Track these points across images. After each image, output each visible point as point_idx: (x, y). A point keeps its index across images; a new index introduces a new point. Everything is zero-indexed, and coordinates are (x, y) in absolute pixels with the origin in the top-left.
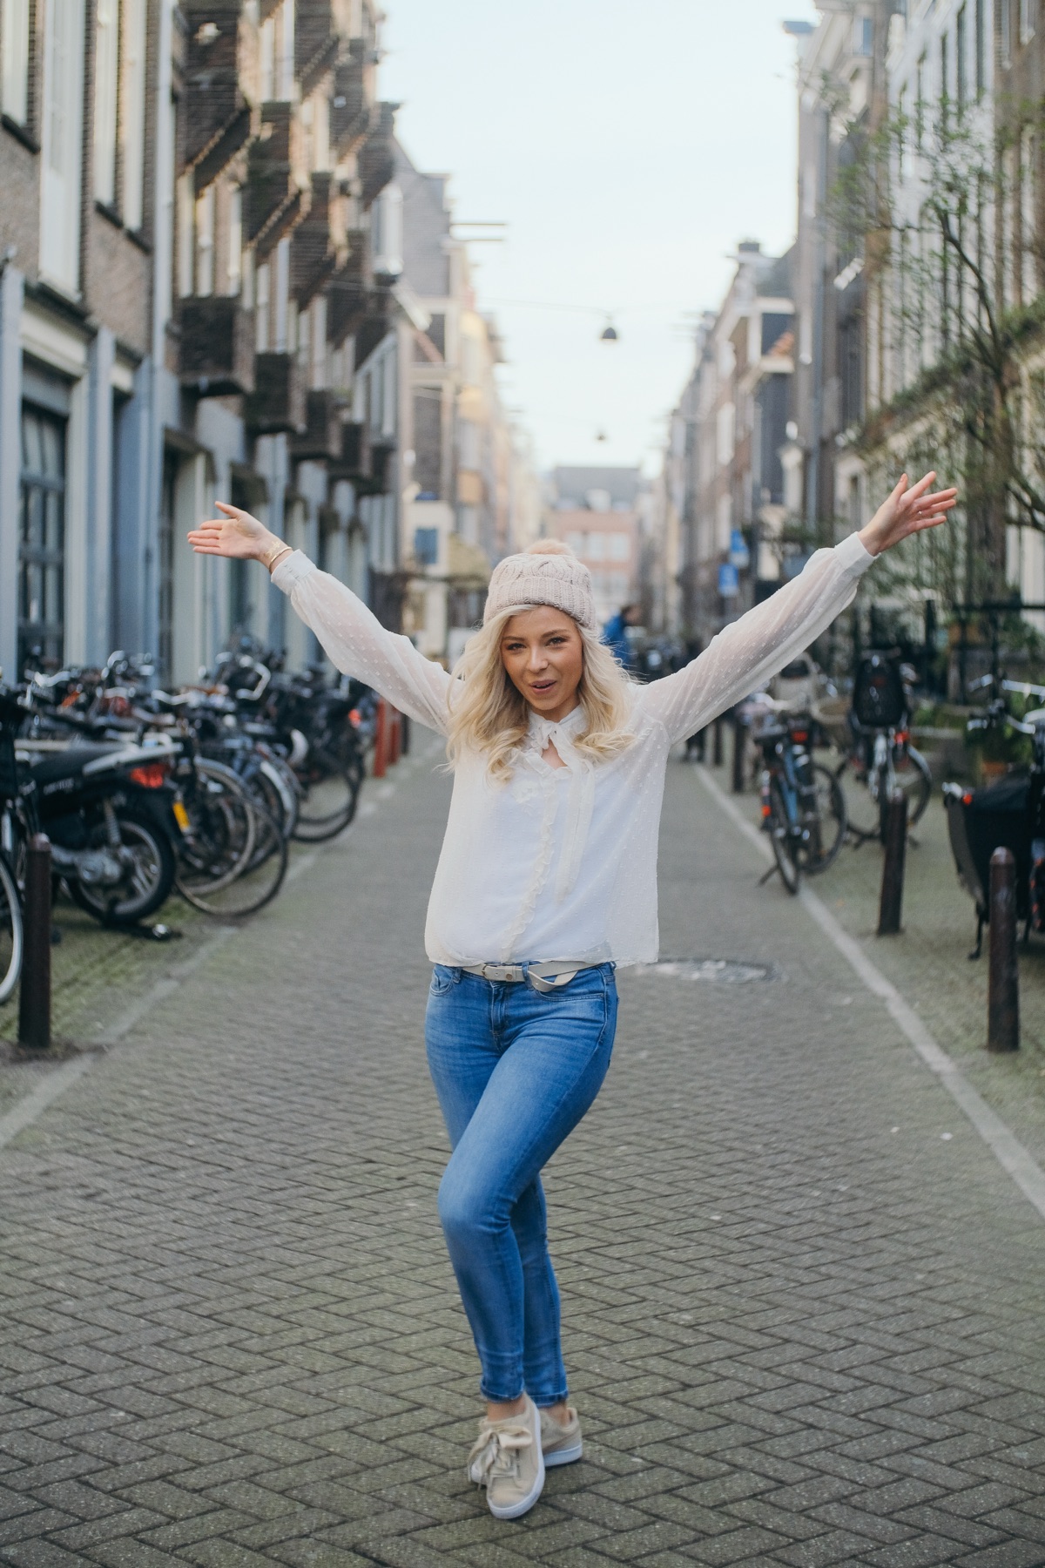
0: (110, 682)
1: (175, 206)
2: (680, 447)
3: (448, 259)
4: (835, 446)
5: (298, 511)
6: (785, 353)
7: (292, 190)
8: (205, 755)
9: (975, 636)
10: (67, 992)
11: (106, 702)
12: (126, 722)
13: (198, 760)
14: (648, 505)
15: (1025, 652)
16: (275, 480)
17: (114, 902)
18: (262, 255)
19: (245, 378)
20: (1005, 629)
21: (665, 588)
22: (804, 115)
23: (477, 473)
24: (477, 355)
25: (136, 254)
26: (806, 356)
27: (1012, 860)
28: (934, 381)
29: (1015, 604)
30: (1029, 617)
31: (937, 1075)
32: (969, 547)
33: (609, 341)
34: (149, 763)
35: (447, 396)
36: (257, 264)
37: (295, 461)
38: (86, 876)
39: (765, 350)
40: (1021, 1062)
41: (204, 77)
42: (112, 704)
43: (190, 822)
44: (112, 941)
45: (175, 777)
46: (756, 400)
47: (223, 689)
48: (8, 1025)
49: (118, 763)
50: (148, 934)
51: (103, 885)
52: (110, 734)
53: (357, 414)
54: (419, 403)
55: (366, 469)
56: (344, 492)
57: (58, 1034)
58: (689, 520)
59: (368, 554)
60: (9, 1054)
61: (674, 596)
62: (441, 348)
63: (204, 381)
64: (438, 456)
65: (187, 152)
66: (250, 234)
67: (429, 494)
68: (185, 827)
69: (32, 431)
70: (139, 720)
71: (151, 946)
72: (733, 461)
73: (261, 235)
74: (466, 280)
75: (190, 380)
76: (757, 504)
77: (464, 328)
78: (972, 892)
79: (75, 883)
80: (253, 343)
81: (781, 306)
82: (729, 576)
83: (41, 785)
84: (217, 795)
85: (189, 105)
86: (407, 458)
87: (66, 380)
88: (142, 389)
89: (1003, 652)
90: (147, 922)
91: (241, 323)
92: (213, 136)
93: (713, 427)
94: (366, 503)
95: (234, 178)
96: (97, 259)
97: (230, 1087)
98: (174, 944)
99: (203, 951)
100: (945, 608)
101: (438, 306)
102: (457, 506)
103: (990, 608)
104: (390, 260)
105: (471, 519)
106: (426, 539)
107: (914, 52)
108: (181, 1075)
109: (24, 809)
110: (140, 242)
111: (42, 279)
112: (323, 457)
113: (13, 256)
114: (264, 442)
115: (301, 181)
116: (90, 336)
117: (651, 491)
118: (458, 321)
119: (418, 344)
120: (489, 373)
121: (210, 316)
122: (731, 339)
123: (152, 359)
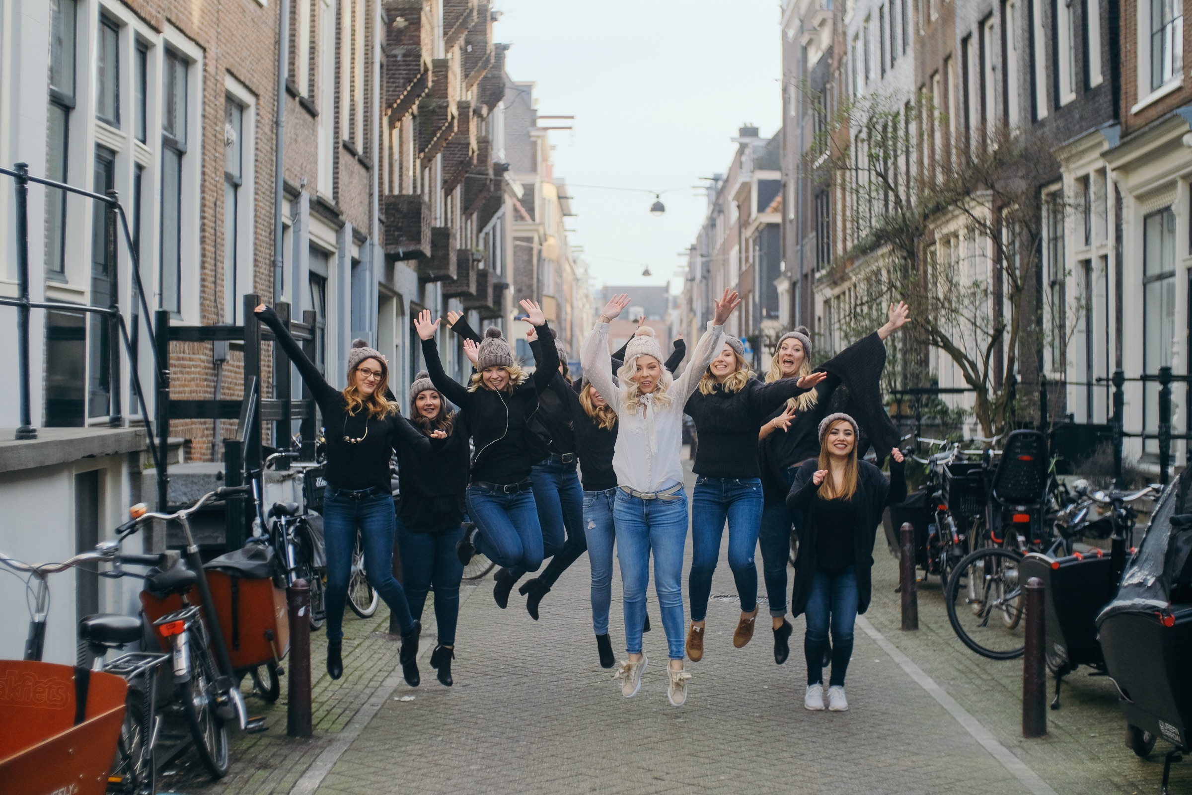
2: (698, 274)
3: (534, 144)
4: (813, 281)
6: (776, 210)
7: (449, 117)
9: (906, 410)
14: (674, 315)
15: (938, 421)
18: (427, 162)
19: (426, 247)
20: (927, 405)
22: (787, 46)
23: (554, 298)
25: (363, 171)
26: (792, 216)
27: (912, 529)
28: (880, 238)
29: (933, 389)
30: (942, 397)
31: (874, 640)
32: (905, 352)
33: (658, 213)
35: (536, 243)
36: (423, 167)
37: (446, 298)
39: (761, 209)
40: (918, 634)
41: (399, 52)
46: (755, 242)
54: (517, 250)
55: (490, 303)
56: (474, 315)
62: (531, 210)
64: (530, 286)
65: (388, 100)
66: (420, 149)
72: (739, 285)
73: (427, 150)
74: (545, 159)
75: (392, 251)
76: (758, 320)
77: (546, 192)
78: (896, 557)
80: (430, 222)
81: (772, 175)
85: (389, 70)
86: (510, 293)
87: (326, 255)
88: (366, 259)
89: (924, 421)
91: (424, 211)
92: (405, 90)
93: (726, 262)
96: (343, 177)
100: (888, 393)
101: (528, 179)
103: (916, 392)
104: (499, 154)
107: (862, 15)
110: (365, 165)
111: (318, 194)
112: (464, 296)
113: (305, 182)
114: (430, 287)
115: (453, 110)
116: (339, 227)
117: (676, 306)
118: (541, 189)
119: (516, 210)
120: (561, 223)
121: (405, 208)
122: (736, 198)
123: (372, 238)
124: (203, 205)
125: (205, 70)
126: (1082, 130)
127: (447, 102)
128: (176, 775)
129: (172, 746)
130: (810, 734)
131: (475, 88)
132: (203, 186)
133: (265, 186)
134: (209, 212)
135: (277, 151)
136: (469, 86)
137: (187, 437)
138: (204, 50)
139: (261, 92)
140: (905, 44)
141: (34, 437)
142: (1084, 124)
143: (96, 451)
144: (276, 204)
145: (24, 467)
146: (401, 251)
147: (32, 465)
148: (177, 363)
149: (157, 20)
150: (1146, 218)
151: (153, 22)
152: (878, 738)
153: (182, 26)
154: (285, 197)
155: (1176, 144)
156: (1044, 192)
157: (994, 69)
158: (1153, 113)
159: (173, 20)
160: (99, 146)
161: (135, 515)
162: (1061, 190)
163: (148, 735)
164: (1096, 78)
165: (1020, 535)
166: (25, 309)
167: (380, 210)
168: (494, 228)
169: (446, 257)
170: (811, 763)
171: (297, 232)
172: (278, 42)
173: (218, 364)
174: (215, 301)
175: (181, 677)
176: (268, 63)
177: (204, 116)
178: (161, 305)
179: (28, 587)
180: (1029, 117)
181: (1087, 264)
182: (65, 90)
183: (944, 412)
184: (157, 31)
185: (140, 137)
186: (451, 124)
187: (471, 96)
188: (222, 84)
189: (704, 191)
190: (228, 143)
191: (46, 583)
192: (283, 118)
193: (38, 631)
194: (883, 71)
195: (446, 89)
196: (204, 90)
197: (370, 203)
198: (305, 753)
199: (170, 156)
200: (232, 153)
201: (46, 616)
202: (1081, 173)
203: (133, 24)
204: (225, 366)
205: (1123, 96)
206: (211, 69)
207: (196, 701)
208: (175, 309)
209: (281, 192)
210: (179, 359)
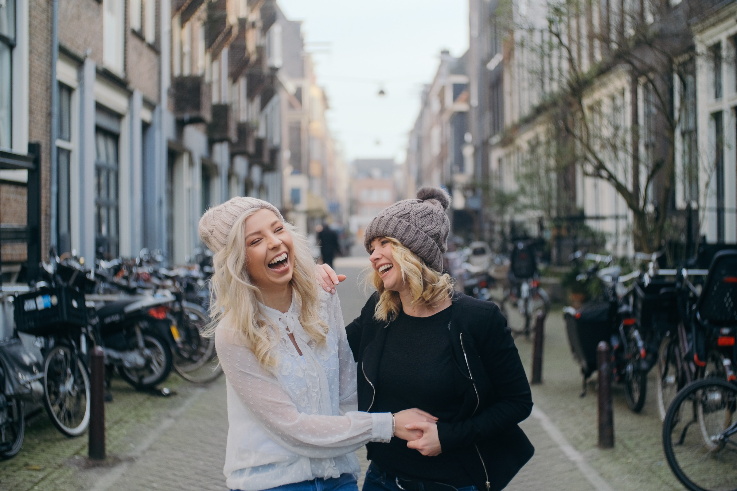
0: (141, 265)
1: (171, 32)
2: (415, 147)
3: (302, 61)
4: (490, 145)
5: (234, 181)
6: (463, 101)
7: (227, 26)
8: (188, 300)
9: (564, 232)
10: (116, 427)
11: (138, 275)
12: (148, 285)
13: (185, 304)
14: (399, 175)
15: (591, 240)
16: (223, 165)
17: (141, 378)
18: (215, 56)
19: (207, 115)
20: (579, 229)
23: (319, 162)
24: (318, 106)
26: (475, 102)
28: (538, 111)
29: (581, 217)
30: (591, 224)
32: (558, 191)
33: (381, 96)
34: (158, 307)
35: (304, 125)
36: (212, 60)
37: (232, 156)
38: (127, 365)
39: (454, 99)
42: (141, 276)
43: (180, 335)
44: (140, 398)
45: (172, 312)
46: (451, 124)
47: (197, 267)
48: (84, 447)
49: (143, 307)
50: (159, 393)
51: (136, 369)
52: (139, 291)
53: (261, 133)
54: (291, 129)
55: (267, 160)
56: (256, 171)
57: (110, 452)
60: (83, 464)
62: (300, 102)
63: (187, 116)
64: (300, 153)
65: (177, 5)
66: (208, 45)
67: (297, 171)
68: (177, 338)
69: (101, 141)
70: (154, 284)
71: (161, 400)
72: (440, 154)
73: (214, 46)
74: (311, 70)
75: (180, 116)
76: (452, 172)
77: (312, 93)
78: (580, 362)
79: (122, 368)
80: (210, 98)
81: (461, 79)
83: (102, 319)
84: (194, 321)
86: (285, 155)
87: (118, 116)
88: (157, 120)
90: (159, 387)
91: (204, 89)
93: (429, 137)
94: (266, 176)
95: (199, 19)
96: (133, 57)
97: (200, 481)
98: (173, 398)
99: (188, 402)
100: (548, 220)
101: (299, 83)
102: (310, 177)
103: (570, 219)
104: (276, 60)
105: (317, 184)
106: (295, 193)
108: (175, 475)
109: (93, 332)
110: (154, 49)
111: (105, 66)
112: (247, 155)
113: (89, 53)
114: (217, 146)
115: (232, 21)
116: (130, 94)
117: (400, 170)
118: (308, 90)
119: (290, 101)
120: (323, 114)
122: (437, 96)
123: (161, 106)
127: (226, 15)
133: (41, 48)
135: (52, 22)
144: (51, 65)
156: (676, 63)
165: (726, 357)
167: (172, 86)
168: (272, 111)
169: (226, 126)
171: (82, 93)
181: (717, 116)
186: (231, 32)
197: (160, 80)
202: (713, 41)
209: (57, 53)
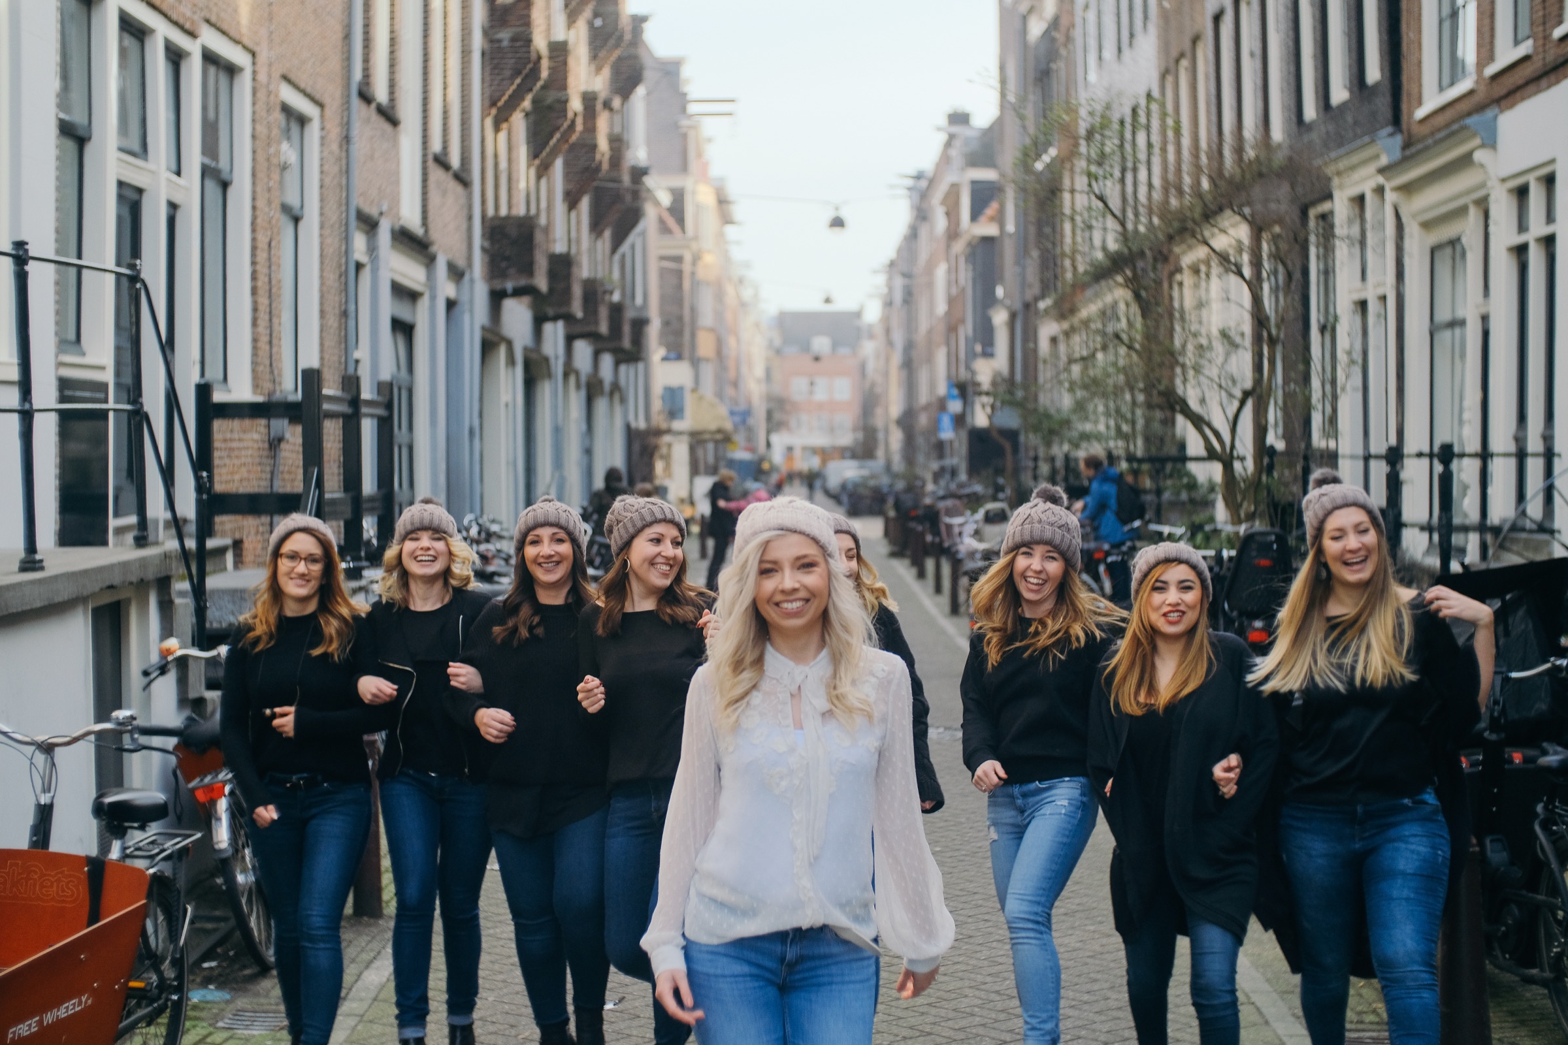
1: (483, 141)
2: (898, 297)
3: (685, 136)
4: (1037, 312)
5: (573, 381)
6: (991, 220)
7: (570, 115)
14: (869, 348)
15: (1184, 496)
16: (557, 358)
18: (543, 170)
19: (541, 280)
20: (1171, 476)
21: (887, 431)
23: (712, 330)
24: (710, 220)
25: (459, 189)
26: (1011, 228)
28: (1115, 264)
30: (1191, 466)
33: (837, 229)
35: (687, 263)
36: (539, 177)
37: (570, 340)
39: (975, 216)
41: (505, 35)
46: (967, 261)
53: (616, 296)
54: (663, 272)
55: (626, 343)
56: (607, 360)
58: (908, 365)
59: (625, 414)
61: (896, 438)
62: (681, 221)
64: (680, 318)
65: (491, 97)
66: (534, 154)
67: (673, 355)
69: (397, 341)
72: (948, 314)
73: (544, 154)
74: (699, 155)
75: (498, 286)
76: (970, 355)
77: (701, 197)
80: (546, 248)
81: (988, 175)
82: (946, 422)
85: (492, 59)
86: (655, 328)
87: (413, 296)
88: (464, 298)
89: (1167, 496)
91: (539, 237)
92: (512, 84)
93: (930, 285)
94: (623, 368)
96: (434, 199)
101: (676, 182)
102: (695, 362)
103: (1160, 460)
104: (639, 154)
105: (708, 372)
106: (673, 396)
110: (462, 179)
111: (402, 222)
112: (592, 336)
113: (385, 208)
114: (548, 327)
115: (576, 105)
116: (429, 260)
117: (871, 336)
118: (694, 193)
119: (661, 221)
120: (721, 235)
121: (514, 232)
122: (944, 202)
123: (471, 272)
124: (254, 248)
125: (254, 79)
126: (1356, 137)
127: (567, 95)
128: (217, 967)
129: (215, 930)
130: (983, 910)
131: (606, 72)
132: (253, 224)
133: (333, 217)
134: (262, 256)
135: (347, 172)
136: (599, 70)
137: (237, 536)
138: (254, 54)
139: (327, 100)
140: (1146, 17)
141: (42, 568)
142: (1359, 131)
143: (116, 581)
144: (347, 239)
145: (28, 607)
146: (509, 286)
147: (38, 604)
148: (223, 446)
149: (193, 22)
150: (1433, 251)
151: (188, 26)
152: (1066, 914)
153: (225, 27)
154: (358, 228)
155: (1466, 161)
156: (1312, 213)
157: (1252, 55)
158: (1440, 120)
159: (213, 19)
160: (121, 184)
161: (165, 654)
162: (1331, 213)
163: (177, 930)
164: (1374, 73)
166: (27, 417)
167: (483, 235)
168: (633, 247)
169: (567, 292)
170: (978, 948)
171: (375, 271)
172: (347, 37)
173: (275, 443)
174: (271, 365)
175: (220, 851)
176: (335, 63)
177: (254, 137)
178: (203, 374)
179: (31, 763)
180: (1294, 118)
181: (1362, 306)
182: (78, 117)
183: (1193, 485)
184: (192, 34)
185: (174, 167)
186: (573, 122)
187: (600, 83)
188: (277, 96)
189: (906, 192)
190: (284, 168)
191: (52, 759)
192: (355, 132)
193: (45, 814)
194: (1120, 50)
195: (565, 79)
196: (254, 104)
197: (470, 229)
198: (373, 938)
199: (212, 187)
200: (292, 177)
201: (53, 797)
202: (1355, 191)
203: (162, 30)
204: (283, 445)
205: (1404, 98)
206: (262, 77)
207: (240, 878)
208: (221, 376)
209: (353, 222)
210: (225, 440)
